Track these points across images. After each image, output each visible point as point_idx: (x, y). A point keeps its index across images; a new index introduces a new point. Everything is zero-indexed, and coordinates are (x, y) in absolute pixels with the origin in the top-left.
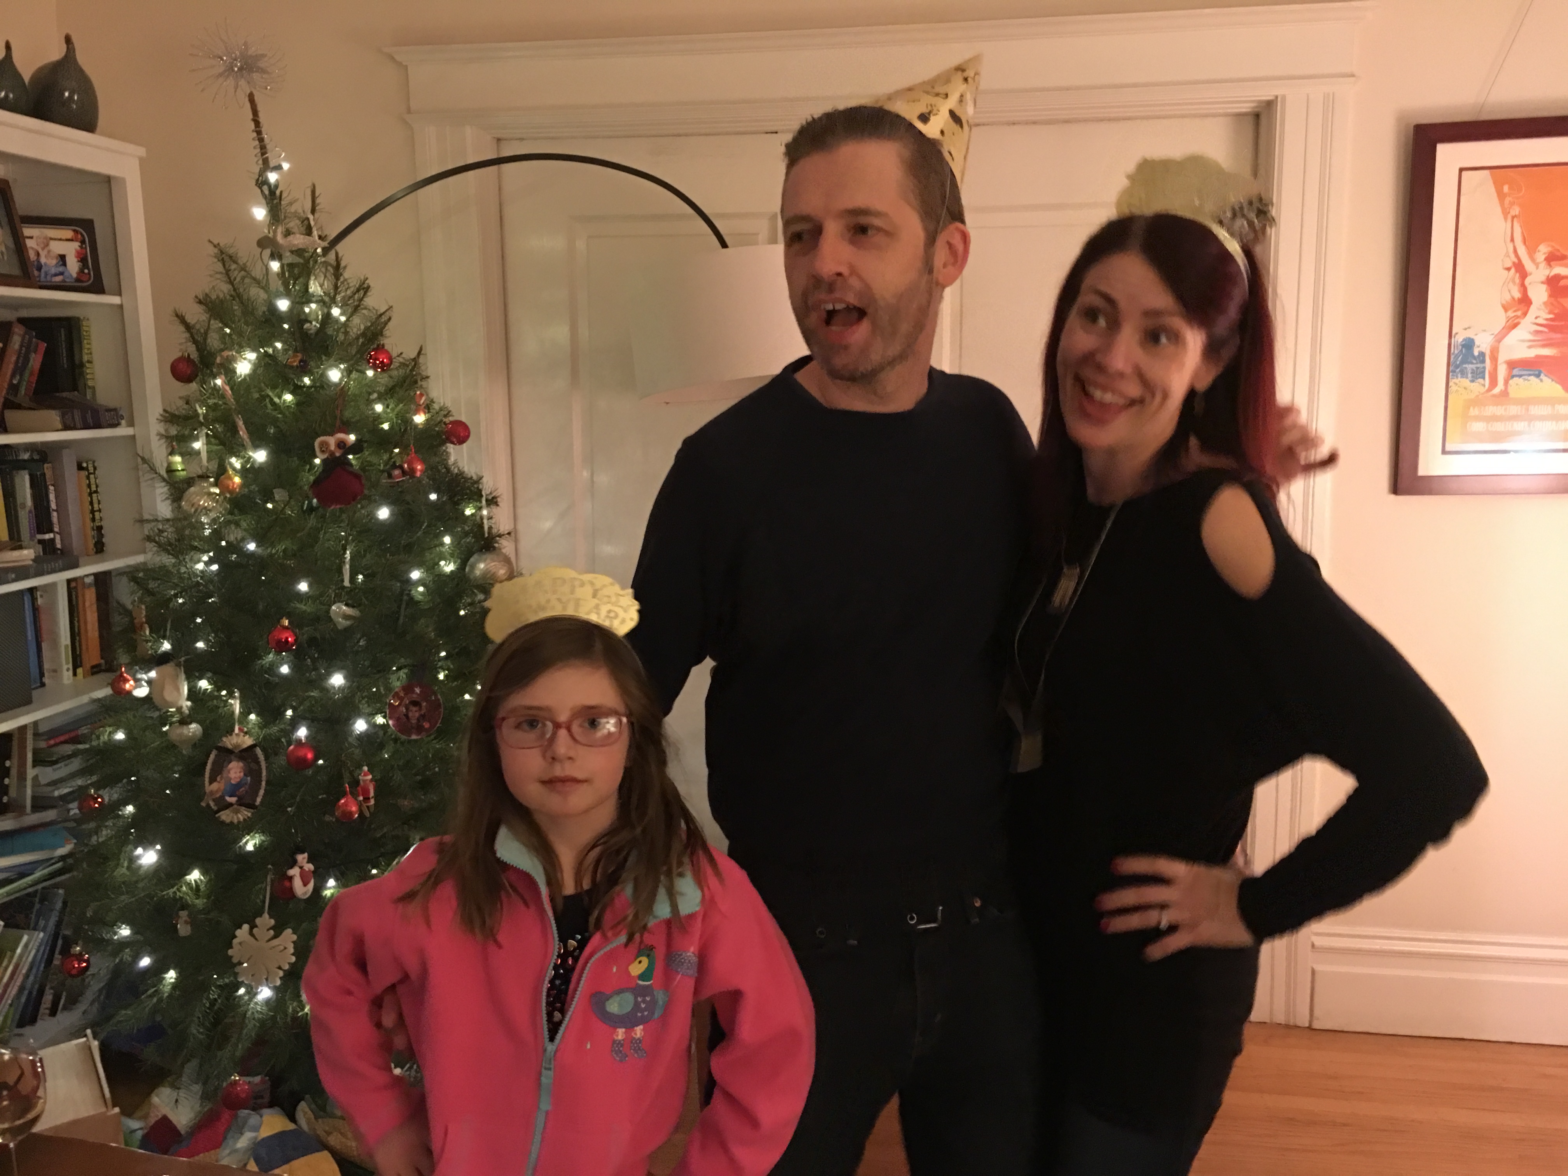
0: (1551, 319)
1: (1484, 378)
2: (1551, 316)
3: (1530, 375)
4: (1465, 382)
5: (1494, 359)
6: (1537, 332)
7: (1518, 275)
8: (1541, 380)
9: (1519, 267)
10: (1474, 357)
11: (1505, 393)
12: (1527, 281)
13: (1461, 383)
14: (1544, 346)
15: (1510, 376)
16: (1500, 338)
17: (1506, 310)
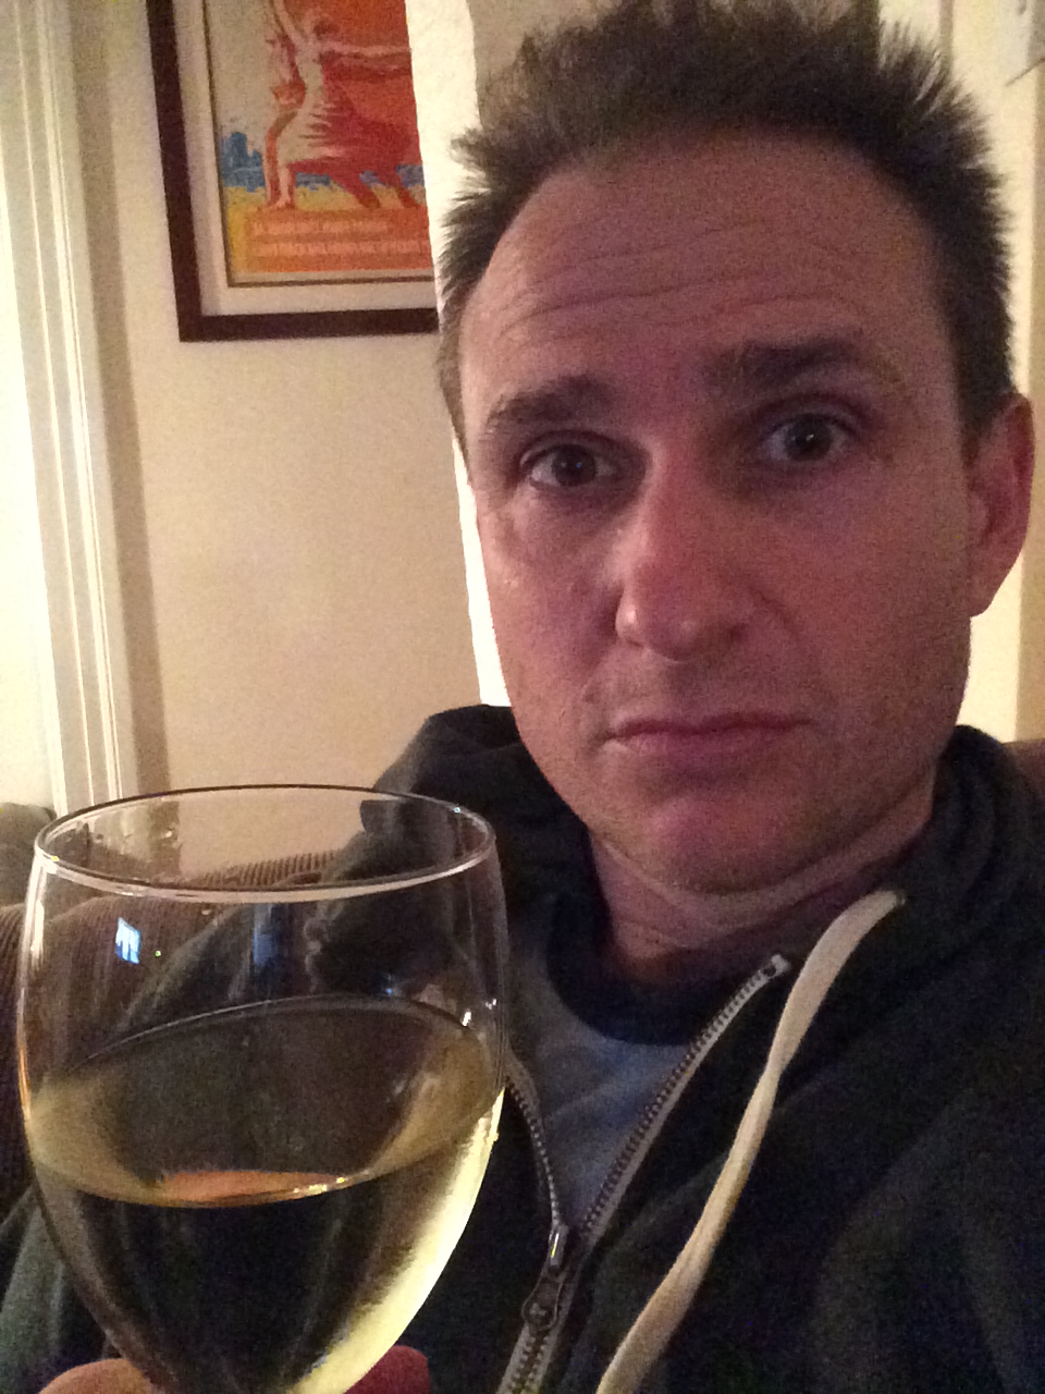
0: (334, 110)
1: (263, 184)
2: (332, 105)
3: (317, 182)
4: (243, 192)
5: (273, 161)
6: (314, 127)
7: (286, 51)
8: (331, 188)
9: (285, 39)
10: (249, 158)
11: (291, 206)
12: (297, 60)
13: (235, 193)
14: (327, 144)
15: (294, 184)
16: (275, 134)
17: (276, 93)
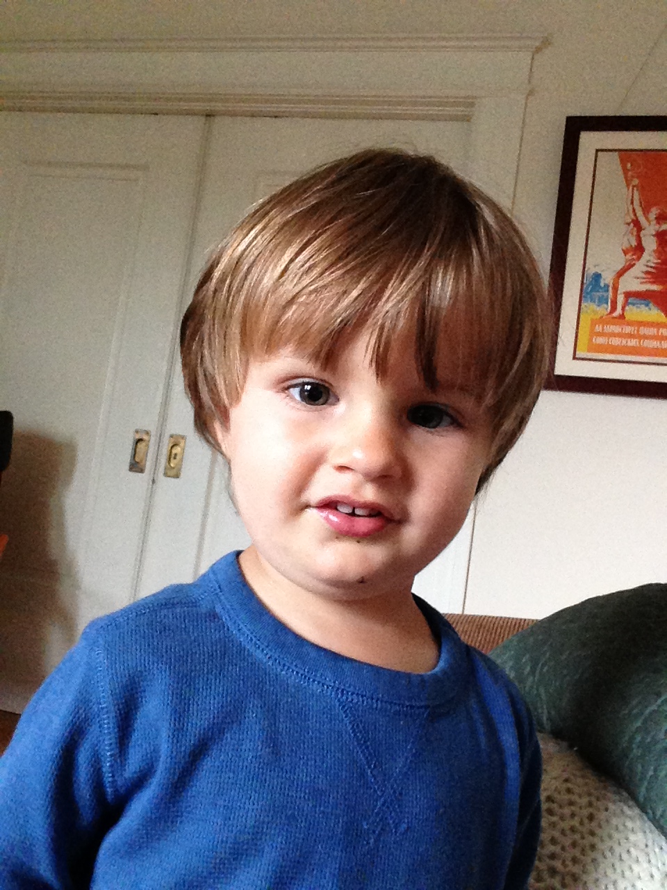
0: (658, 264)
1: (607, 304)
2: (659, 261)
3: (642, 304)
4: (593, 306)
5: (615, 289)
6: (647, 273)
7: (635, 229)
8: (650, 309)
9: (636, 223)
10: (601, 288)
11: (622, 316)
12: (642, 233)
13: (589, 306)
14: (653, 283)
15: (626, 304)
16: (620, 274)
17: (625, 252)
